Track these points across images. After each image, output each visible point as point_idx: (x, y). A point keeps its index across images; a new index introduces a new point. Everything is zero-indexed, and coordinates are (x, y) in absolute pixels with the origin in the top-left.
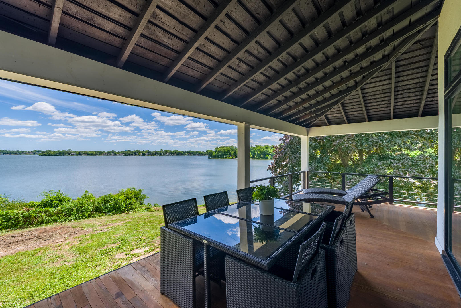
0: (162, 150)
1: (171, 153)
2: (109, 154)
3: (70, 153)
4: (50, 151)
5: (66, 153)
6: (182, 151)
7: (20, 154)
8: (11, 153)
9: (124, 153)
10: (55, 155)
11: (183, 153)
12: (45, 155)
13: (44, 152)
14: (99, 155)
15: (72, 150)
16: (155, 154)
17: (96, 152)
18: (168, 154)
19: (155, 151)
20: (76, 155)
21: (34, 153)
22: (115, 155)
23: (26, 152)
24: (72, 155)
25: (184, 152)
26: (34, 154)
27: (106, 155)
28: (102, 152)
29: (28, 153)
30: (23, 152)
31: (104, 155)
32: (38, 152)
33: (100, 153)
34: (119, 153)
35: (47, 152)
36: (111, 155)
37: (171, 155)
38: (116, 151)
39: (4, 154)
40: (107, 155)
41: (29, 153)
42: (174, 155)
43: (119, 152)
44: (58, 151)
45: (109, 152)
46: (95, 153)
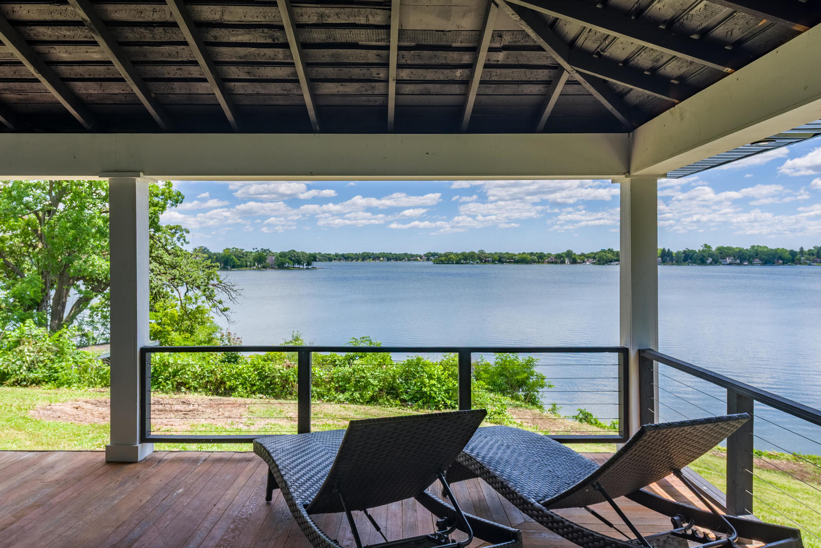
0: (709, 247)
1: (744, 258)
2: (559, 259)
3: (482, 258)
4: (451, 253)
5: (476, 257)
6: (784, 251)
7: (409, 260)
8: (398, 258)
9: (594, 258)
10: (457, 263)
11: (787, 255)
12: (442, 262)
13: (441, 256)
14: (539, 262)
15: (487, 251)
16: (685, 260)
17: (532, 254)
18: (728, 260)
19: (684, 252)
20: (493, 262)
21: (428, 257)
22: (574, 262)
23: (417, 256)
24: (486, 261)
25: (793, 253)
26: (428, 260)
27: (552, 263)
28: (545, 256)
29: (419, 258)
30: (412, 256)
31: (549, 263)
32: (434, 255)
33: (540, 258)
34: (584, 258)
35: (446, 255)
36: (563, 262)
37: (741, 264)
38: (577, 251)
39: (389, 259)
40: (556, 263)
41: (421, 257)
42: (751, 263)
43: (583, 255)
44: (463, 254)
45: (559, 255)
46: (529, 257)
